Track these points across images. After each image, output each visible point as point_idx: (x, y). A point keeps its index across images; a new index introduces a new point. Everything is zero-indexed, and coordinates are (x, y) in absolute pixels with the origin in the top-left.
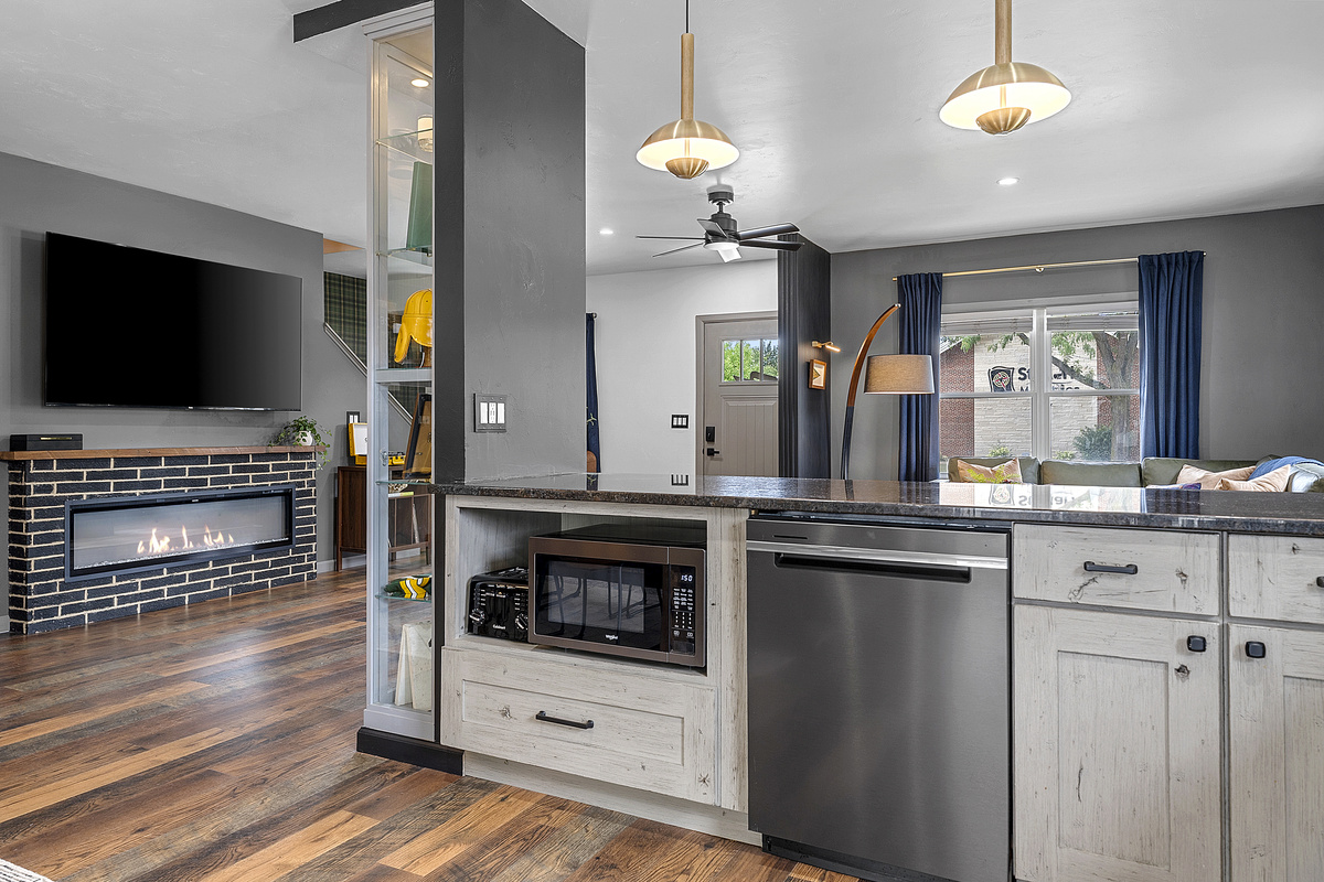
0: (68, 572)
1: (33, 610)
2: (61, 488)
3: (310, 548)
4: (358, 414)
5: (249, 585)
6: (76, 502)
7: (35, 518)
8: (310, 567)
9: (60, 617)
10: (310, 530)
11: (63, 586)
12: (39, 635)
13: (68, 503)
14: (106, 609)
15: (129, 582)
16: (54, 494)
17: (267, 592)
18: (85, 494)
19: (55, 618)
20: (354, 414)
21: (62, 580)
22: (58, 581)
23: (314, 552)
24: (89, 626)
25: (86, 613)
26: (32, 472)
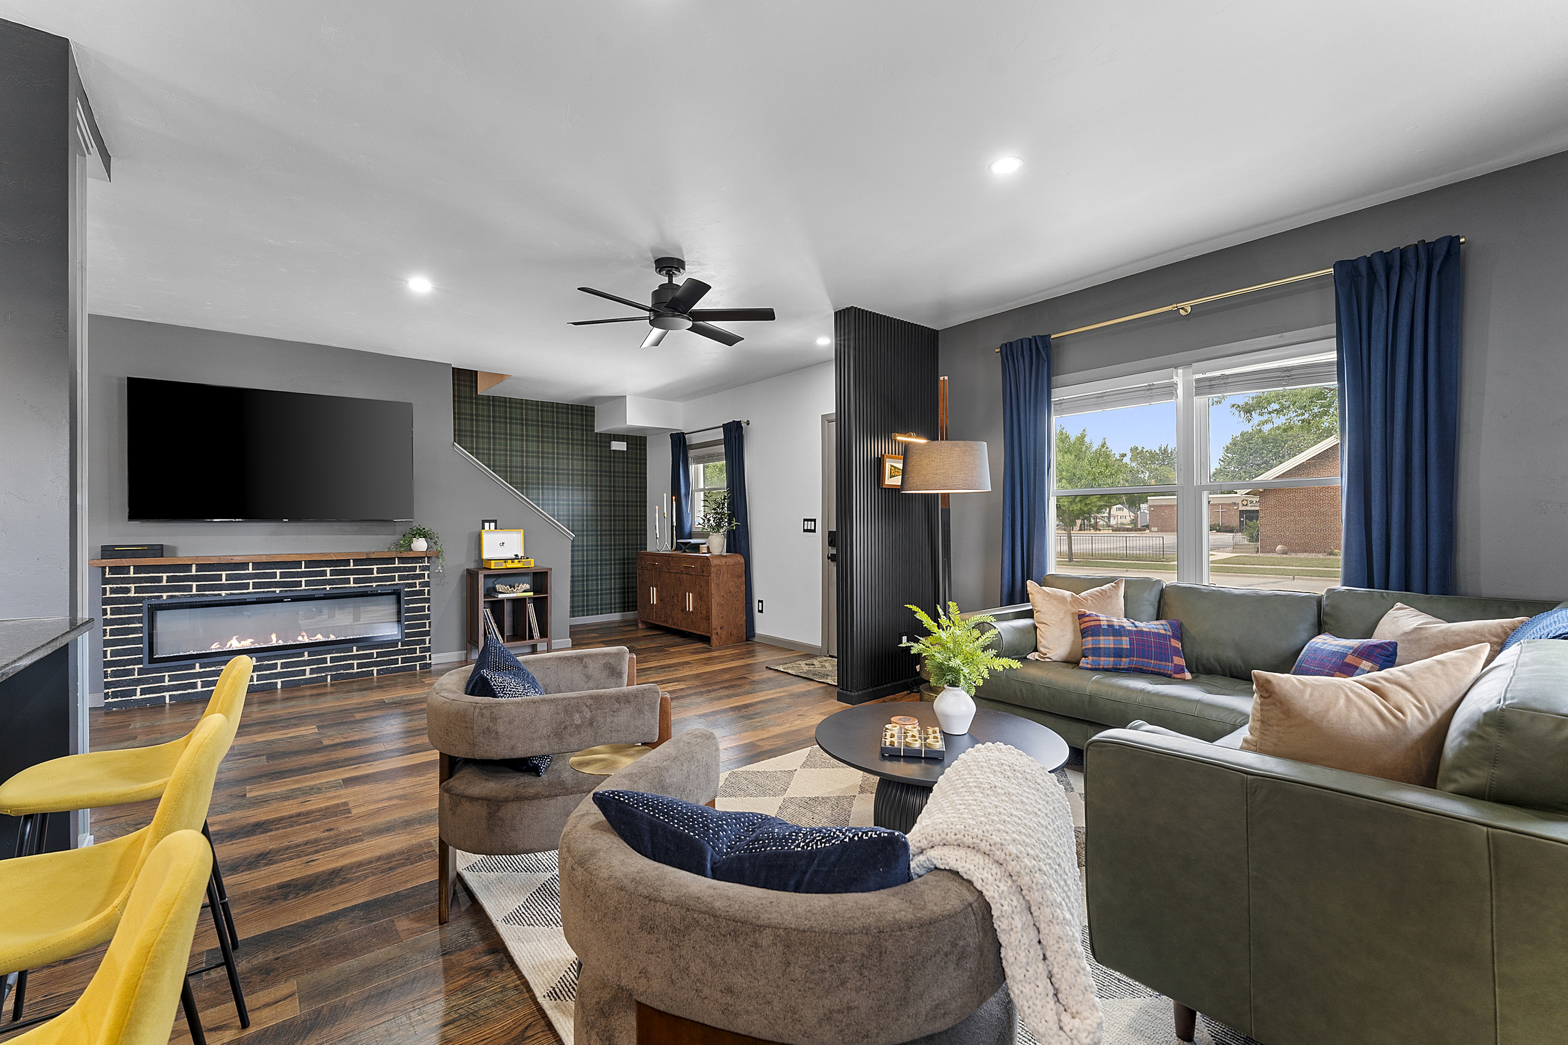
0: (146, 659)
1: (110, 691)
2: (137, 590)
3: (424, 642)
4: (495, 521)
5: (352, 673)
6: (154, 602)
7: (111, 614)
8: (424, 658)
9: (138, 696)
10: (424, 625)
11: (141, 672)
12: (116, 712)
13: (147, 602)
14: (190, 691)
15: (213, 669)
16: (132, 594)
17: (373, 678)
18: (165, 595)
19: (134, 698)
20: (490, 521)
21: (141, 666)
22: (136, 667)
23: (427, 645)
24: (170, 705)
25: (167, 694)
26: (107, 576)
